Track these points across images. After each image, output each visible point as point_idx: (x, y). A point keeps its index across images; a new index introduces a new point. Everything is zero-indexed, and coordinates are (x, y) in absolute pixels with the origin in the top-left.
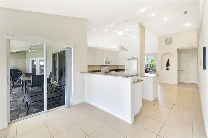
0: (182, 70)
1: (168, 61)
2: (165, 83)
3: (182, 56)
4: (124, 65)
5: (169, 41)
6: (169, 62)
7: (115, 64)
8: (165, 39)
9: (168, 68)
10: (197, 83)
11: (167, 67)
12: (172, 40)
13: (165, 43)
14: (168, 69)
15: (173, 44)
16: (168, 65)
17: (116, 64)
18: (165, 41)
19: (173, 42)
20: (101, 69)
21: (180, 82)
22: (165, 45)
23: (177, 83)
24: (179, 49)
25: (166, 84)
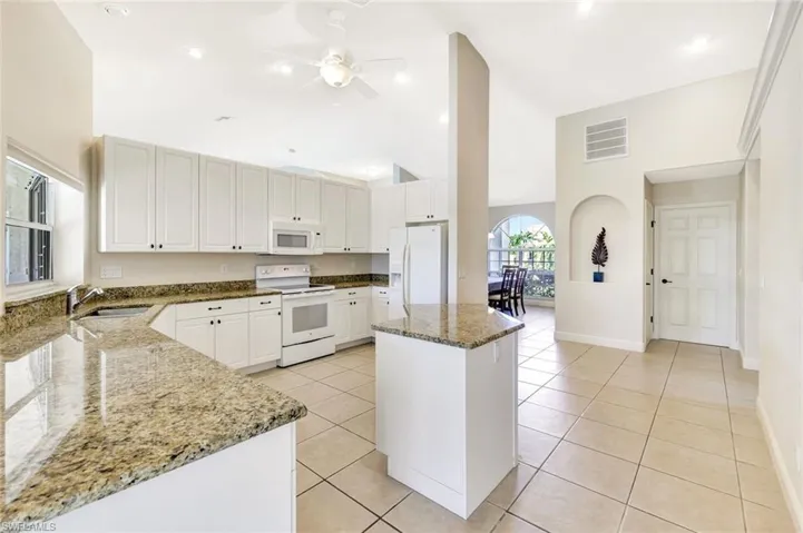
0: (665, 281)
1: (601, 238)
2: (586, 345)
3: (669, 213)
4: (385, 257)
5: (604, 138)
6: (607, 241)
7: (341, 250)
8: (590, 130)
9: (602, 269)
10: (735, 346)
11: (596, 268)
12: (622, 132)
13: (590, 147)
14: (598, 278)
15: (622, 150)
16: (600, 254)
17: (352, 251)
18: (590, 138)
19: (627, 145)
20: (259, 276)
21: (656, 337)
22: (590, 156)
23: (639, 346)
24: (653, 182)
25: (591, 347)
